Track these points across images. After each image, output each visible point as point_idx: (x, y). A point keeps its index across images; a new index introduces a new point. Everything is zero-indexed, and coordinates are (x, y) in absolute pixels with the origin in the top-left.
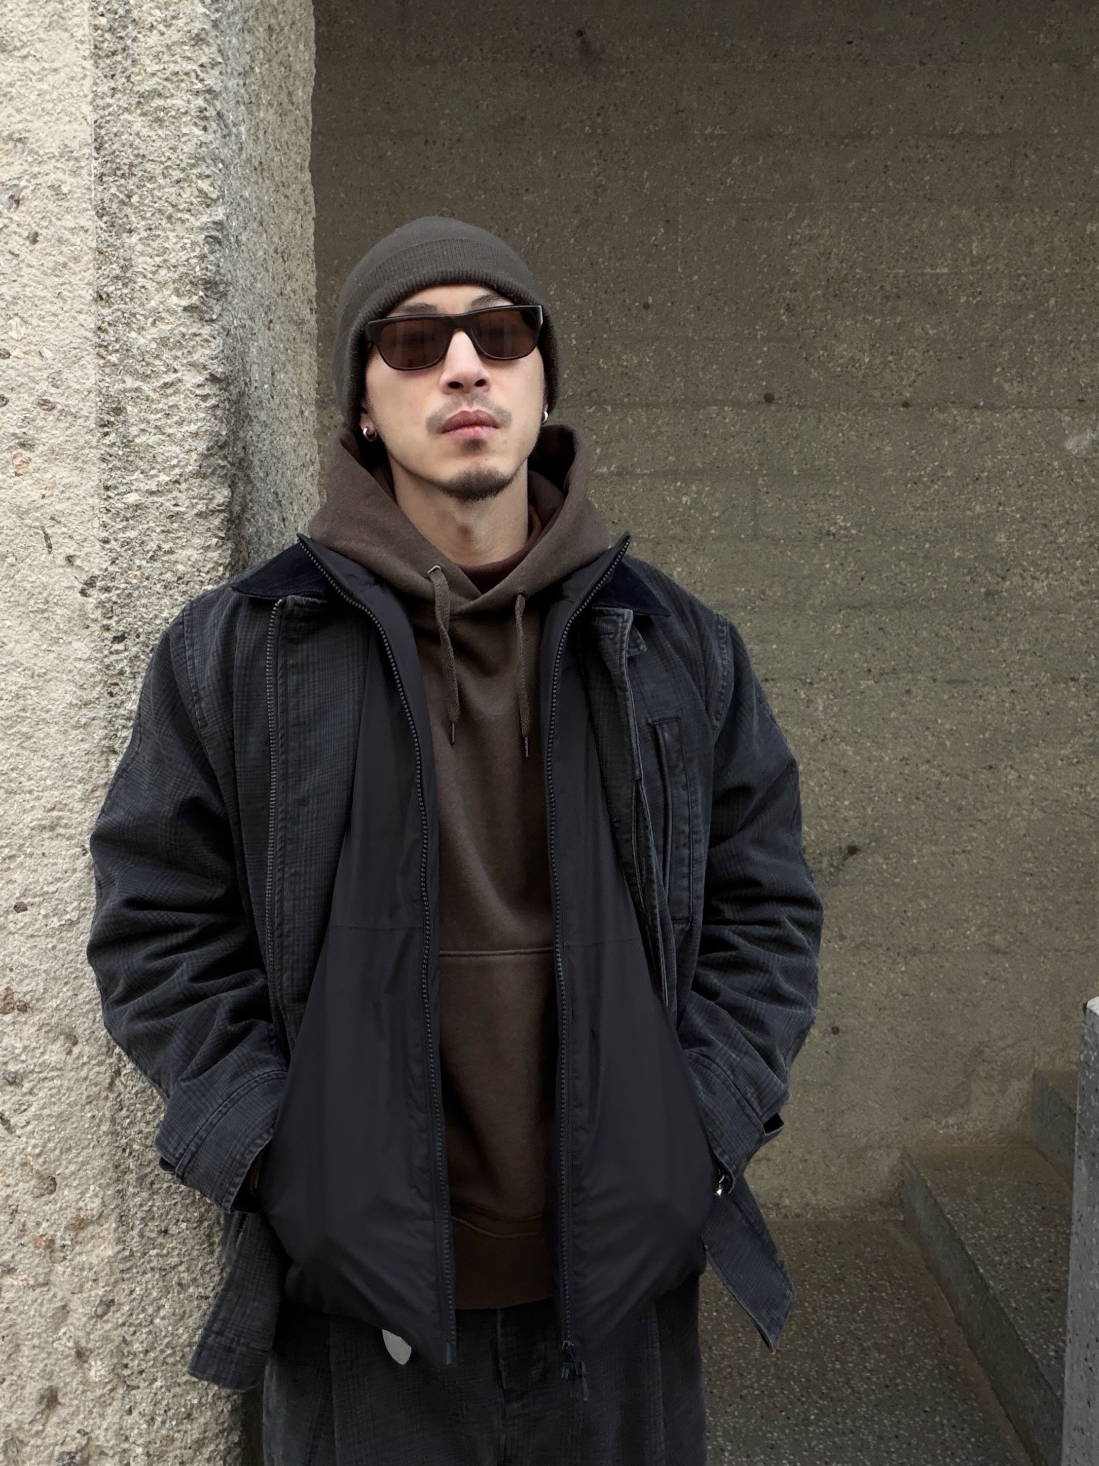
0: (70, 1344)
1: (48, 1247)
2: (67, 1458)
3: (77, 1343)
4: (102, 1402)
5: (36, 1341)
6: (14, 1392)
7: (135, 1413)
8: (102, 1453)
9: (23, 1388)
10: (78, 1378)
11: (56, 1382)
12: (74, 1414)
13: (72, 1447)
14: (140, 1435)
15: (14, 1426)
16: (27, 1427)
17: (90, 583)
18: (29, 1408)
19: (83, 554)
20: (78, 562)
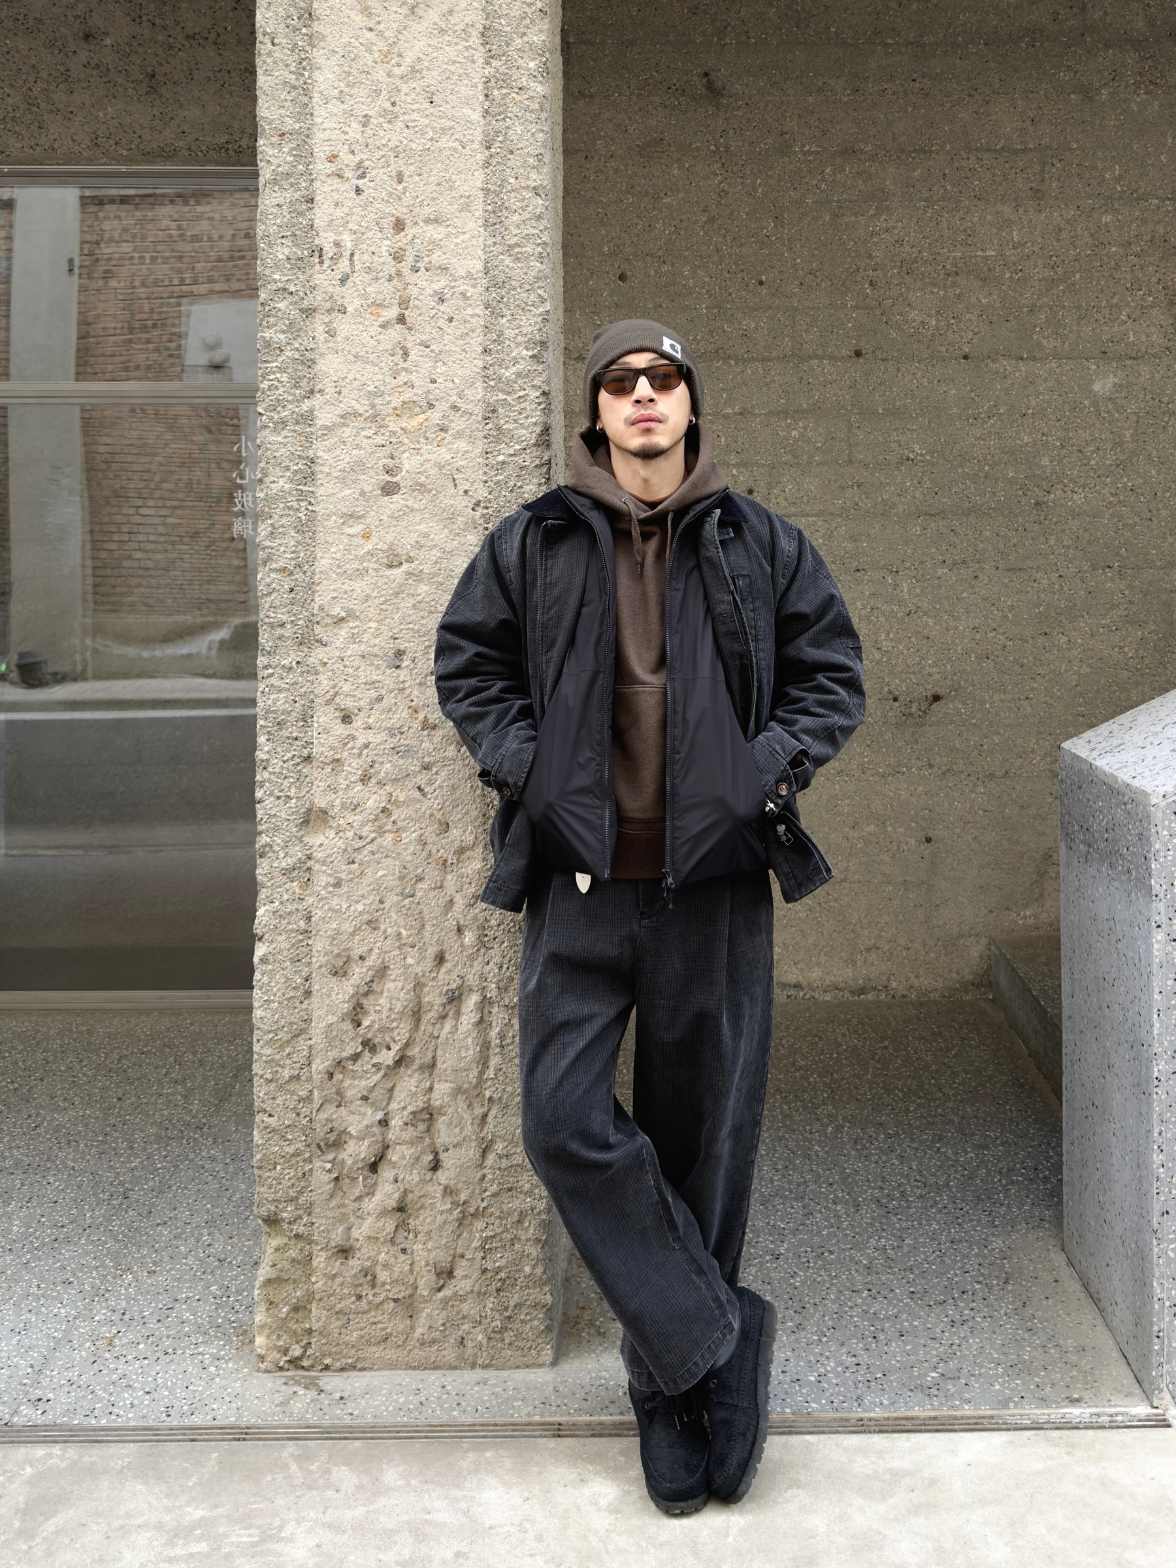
0: (454, 923)
1: (443, 864)
2: (450, 993)
3: (458, 922)
4: (472, 958)
5: (434, 921)
6: (421, 954)
7: (491, 964)
8: (471, 990)
9: (426, 951)
10: (459, 943)
11: (446, 947)
12: (456, 966)
13: (454, 986)
14: (494, 976)
15: (420, 974)
16: (427, 974)
17: (478, 504)
18: (429, 963)
19: (473, 489)
20: (471, 493)
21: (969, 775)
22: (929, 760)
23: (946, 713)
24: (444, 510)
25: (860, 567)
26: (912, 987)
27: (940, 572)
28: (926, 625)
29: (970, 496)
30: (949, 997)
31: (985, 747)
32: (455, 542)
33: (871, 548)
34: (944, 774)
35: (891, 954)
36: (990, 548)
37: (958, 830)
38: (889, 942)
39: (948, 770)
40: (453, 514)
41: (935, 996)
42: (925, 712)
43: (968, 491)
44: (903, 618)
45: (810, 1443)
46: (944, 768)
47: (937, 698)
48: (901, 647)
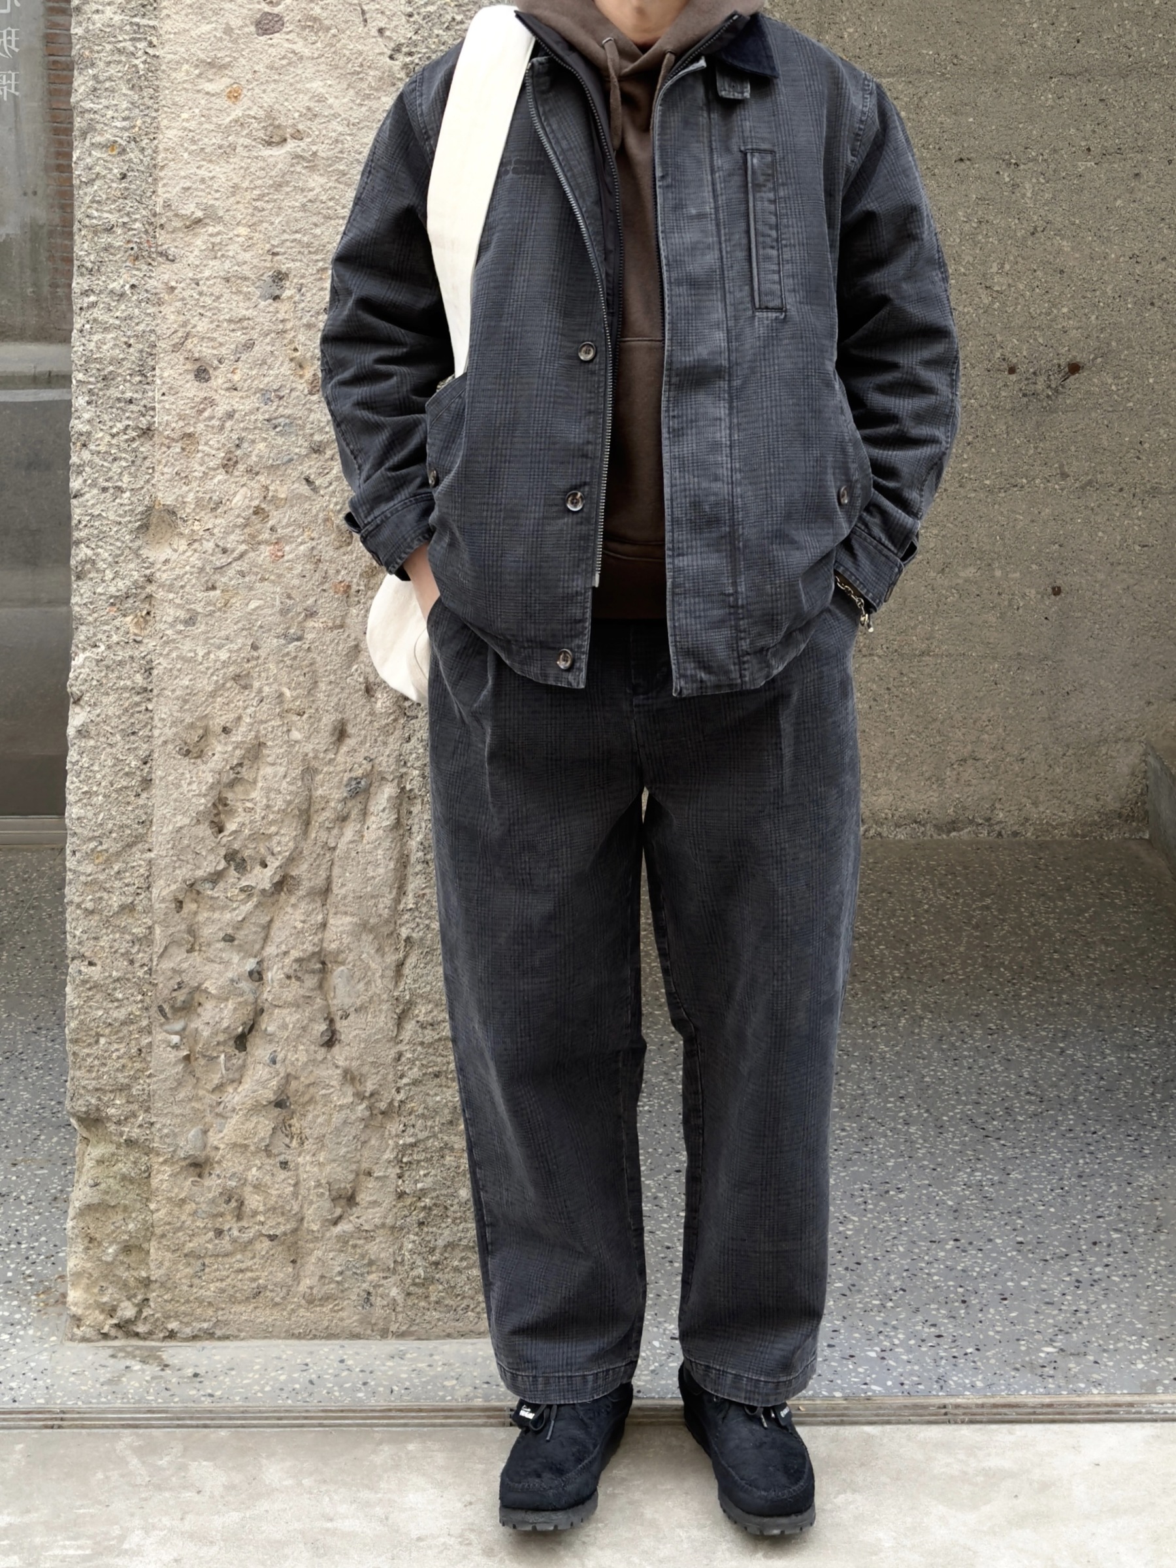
0: (361, 680)
1: (345, 592)
2: (354, 783)
3: (366, 679)
4: (386, 731)
5: (332, 677)
6: (312, 724)
7: (413, 740)
8: (383, 779)
9: (319, 721)
10: (367, 709)
11: (349, 715)
12: (362, 743)
13: (359, 772)
14: (418, 758)
15: (311, 755)
16: (322, 755)
17: (397, 49)
18: (323, 739)
19: (392, 26)
20: (388, 33)
21: (1121, 490)
22: (1061, 466)
23: (1088, 392)
24: (349, 60)
25: (964, 156)
26: (1027, 820)
27: (1081, 166)
28: (1059, 251)
29: (1130, 45)
30: (1083, 836)
31: (1146, 446)
32: (364, 109)
33: (980, 124)
34: (1083, 488)
35: (998, 767)
36: (1159, 130)
37: (1101, 576)
38: (994, 749)
39: (1090, 483)
40: (361, 65)
41: (1062, 834)
42: (1056, 391)
43: (1128, 37)
44: (1024, 238)
45: (870, 1437)
46: (1084, 479)
47: (1074, 368)
48: (1021, 287)
